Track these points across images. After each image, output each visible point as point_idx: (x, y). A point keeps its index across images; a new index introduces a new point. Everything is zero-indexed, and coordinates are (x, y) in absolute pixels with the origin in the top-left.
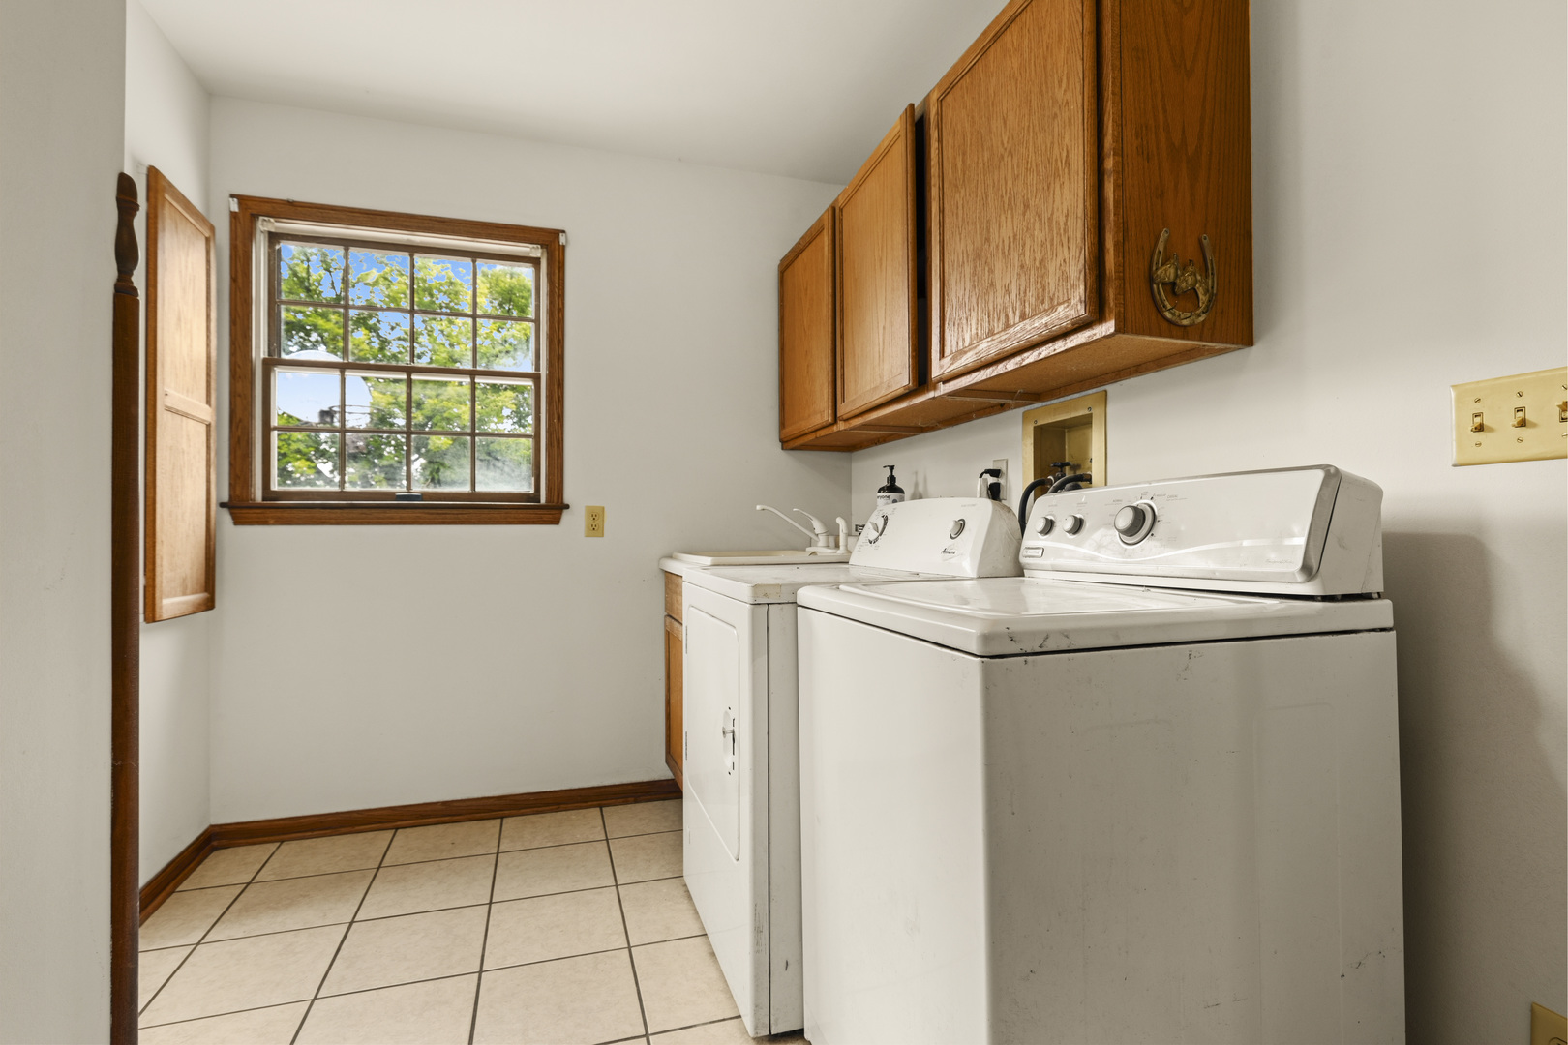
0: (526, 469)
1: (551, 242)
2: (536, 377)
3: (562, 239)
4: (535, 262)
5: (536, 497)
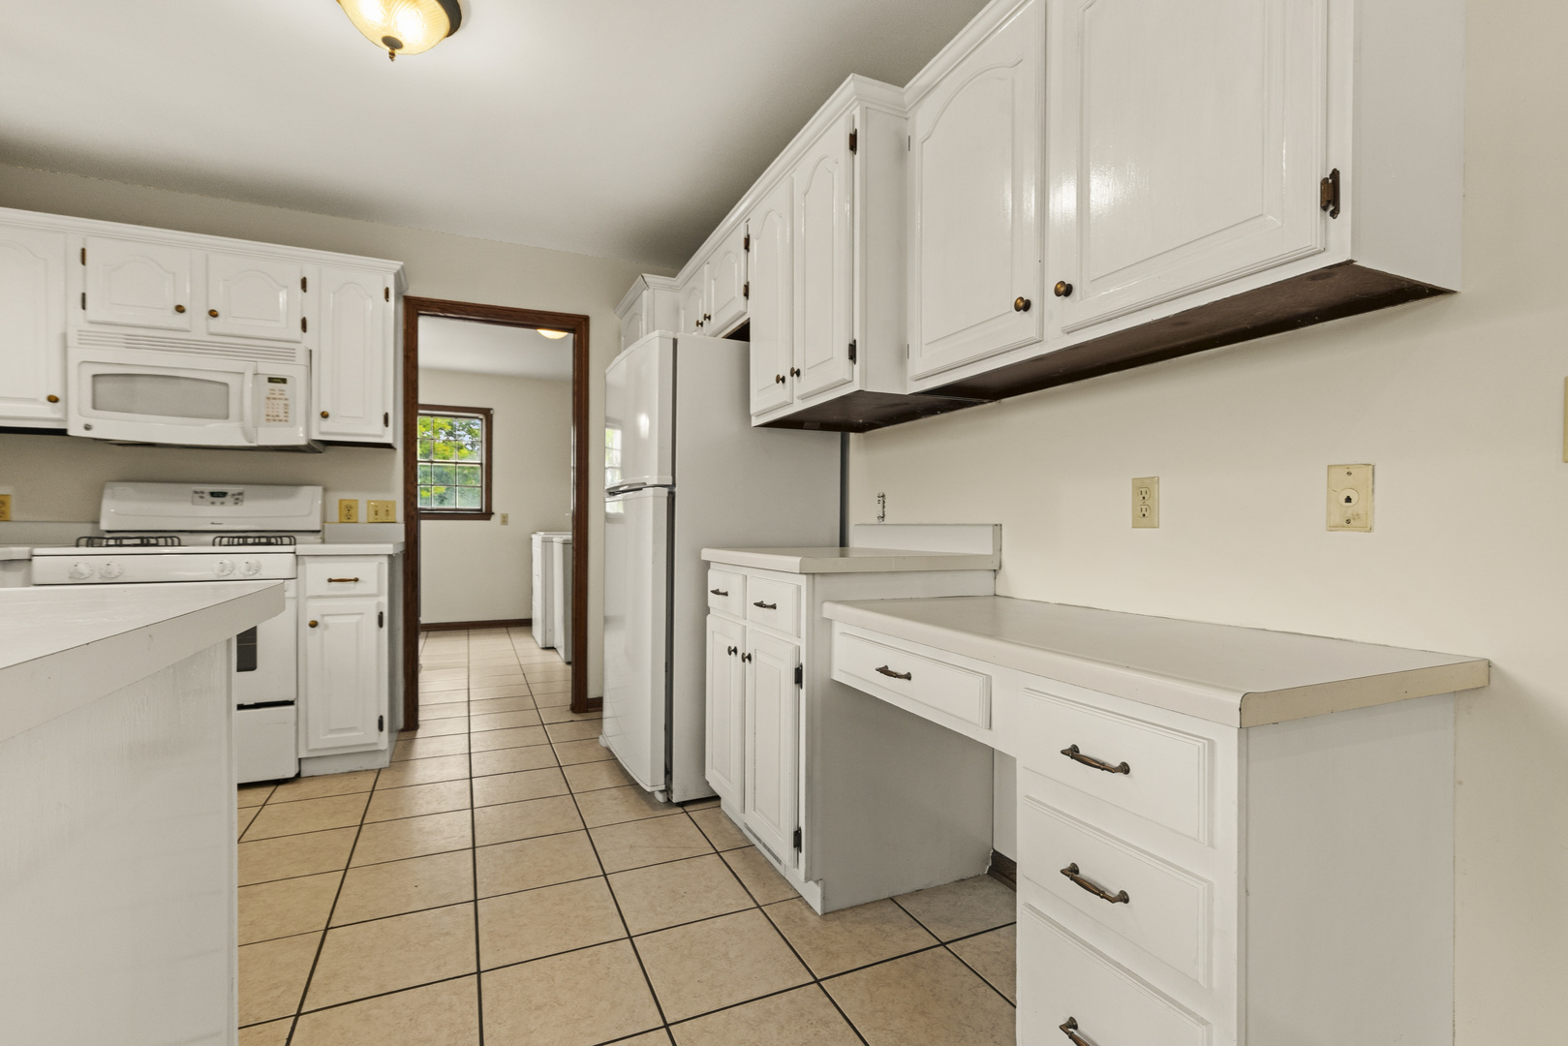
0: (478, 499)
1: (487, 414)
2: (481, 464)
3: (492, 412)
4: (481, 420)
5: (481, 510)
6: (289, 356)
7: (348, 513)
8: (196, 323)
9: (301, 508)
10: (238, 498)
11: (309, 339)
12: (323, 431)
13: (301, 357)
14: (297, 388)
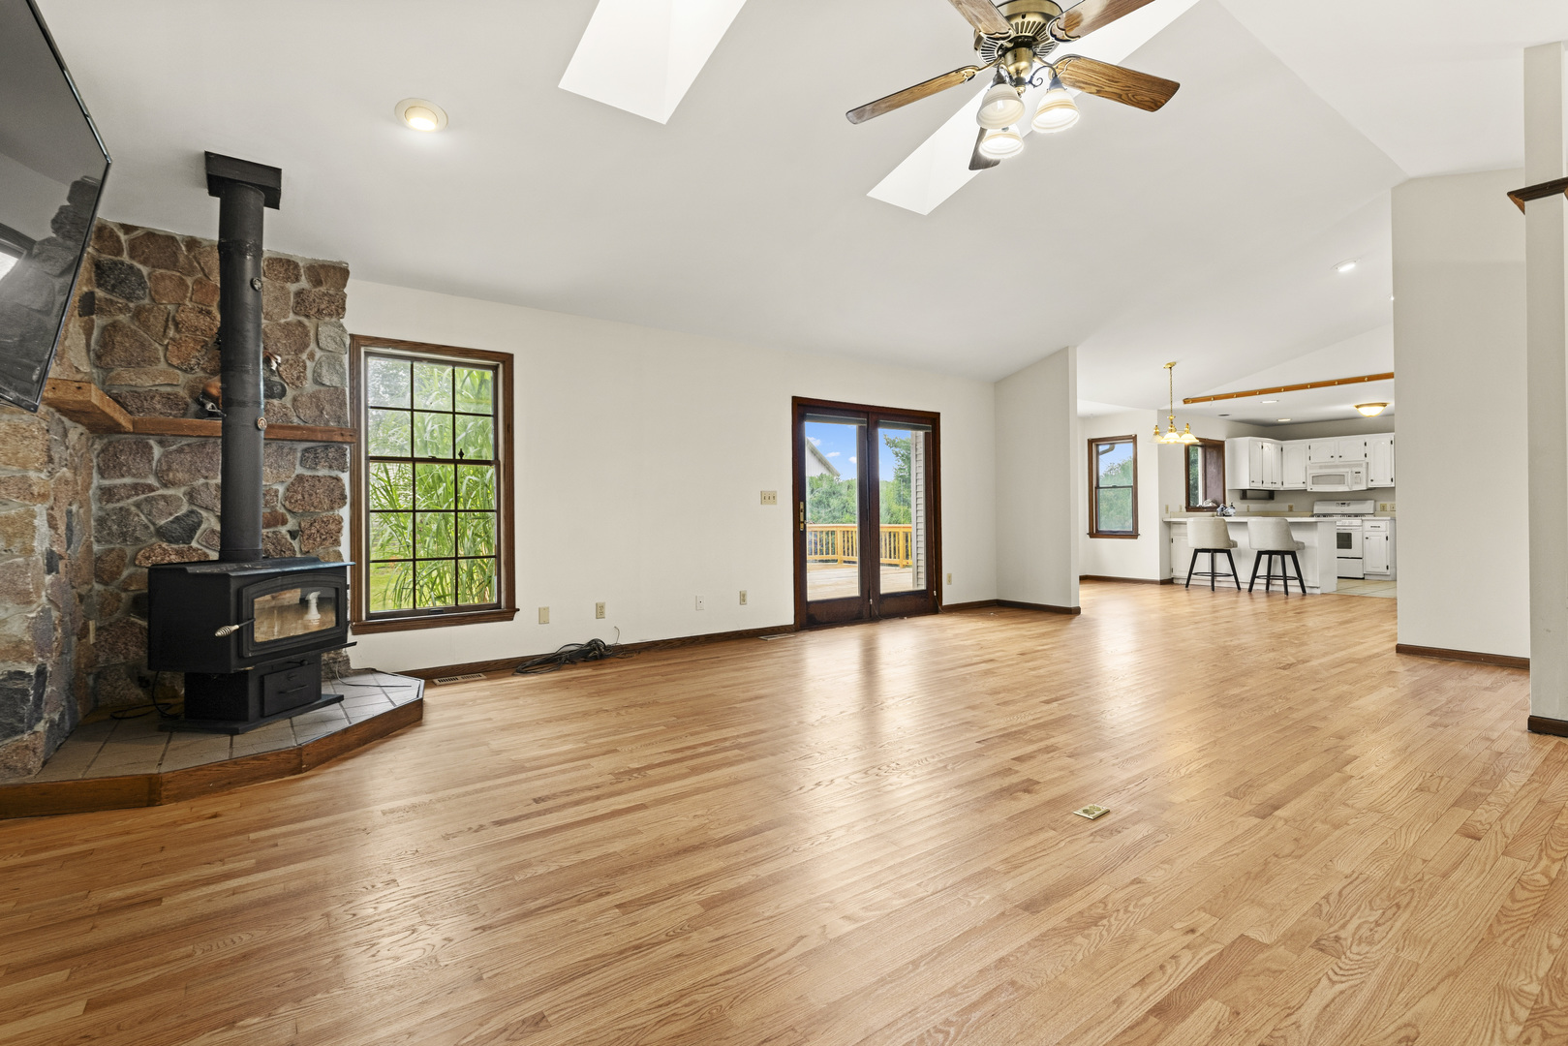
6: (1361, 465)
7: (1383, 508)
8: (1336, 460)
9: (1368, 507)
10: (1349, 505)
11: (1367, 459)
12: (1371, 485)
13: (1364, 465)
14: (1363, 475)
